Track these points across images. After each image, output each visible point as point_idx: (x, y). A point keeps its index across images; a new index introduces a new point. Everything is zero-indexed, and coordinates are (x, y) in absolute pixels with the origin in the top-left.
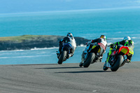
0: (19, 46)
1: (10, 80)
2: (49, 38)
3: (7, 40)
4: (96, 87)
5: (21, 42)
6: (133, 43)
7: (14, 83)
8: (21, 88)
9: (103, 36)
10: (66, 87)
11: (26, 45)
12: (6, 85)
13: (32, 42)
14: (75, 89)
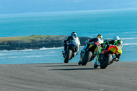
0: (28, 46)
1: (19, 79)
2: (57, 38)
3: (16, 39)
4: (104, 86)
5: (30, 42)
6: (121, 42)
7: (23, 81)
8: (30, 87)
9: (99, 35)
10: (74, 86)
11: (35, 45)
12: (15, 84)
13: (41, 42)
14: (82, 88)
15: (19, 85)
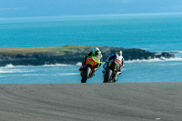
0: (60, 60)
1: (49, 103)
4: (161, 114)
5: (63, 54)
7: (54, 107)
8: (63, 114)
10: (122, 113)
12: (43, 111)
13: (78, 54)
14: (133, 116)
15: (48, 112)
